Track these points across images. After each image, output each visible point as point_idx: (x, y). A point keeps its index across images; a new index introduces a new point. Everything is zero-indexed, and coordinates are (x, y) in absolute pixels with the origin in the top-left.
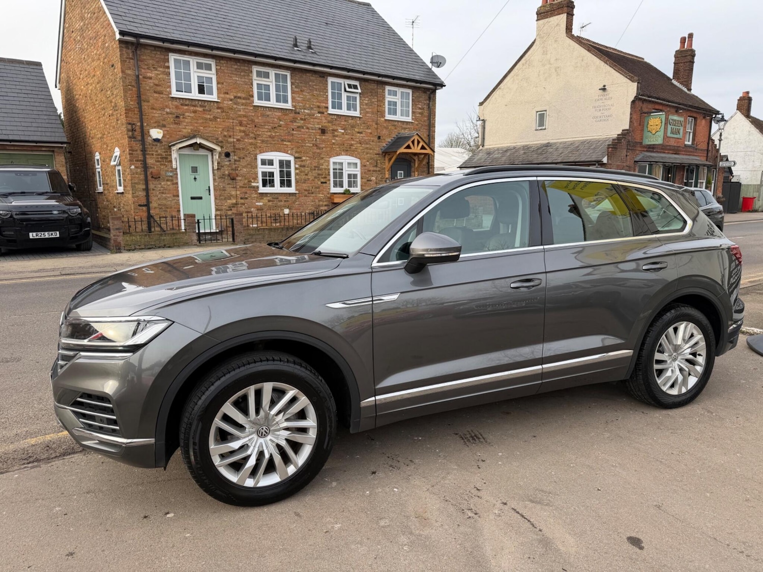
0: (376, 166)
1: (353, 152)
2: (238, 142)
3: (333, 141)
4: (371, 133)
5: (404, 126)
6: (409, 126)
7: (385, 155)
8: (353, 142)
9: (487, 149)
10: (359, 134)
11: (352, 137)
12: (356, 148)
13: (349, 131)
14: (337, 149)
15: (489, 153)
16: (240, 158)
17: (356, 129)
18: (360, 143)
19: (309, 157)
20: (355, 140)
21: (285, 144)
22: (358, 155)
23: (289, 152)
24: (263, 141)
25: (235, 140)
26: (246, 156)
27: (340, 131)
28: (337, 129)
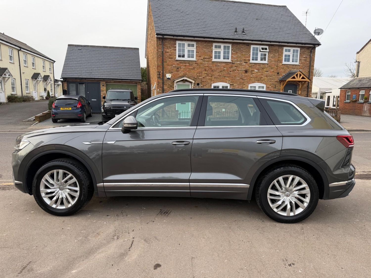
0: (275, 88)
1: (262, 81)
2: (203, 79)
3: (251, 76)
4: (273, 71)
5: (294, 67)
6: (297, 67)
7: (281, 82)
8: (262, 76)
9: (360, 78)
10: (266, 72)
11: (262, 73)
12: (264, 79)
13: (261, 71)
14: (253, 80)
15: (360, 81)
16: (204, 86)
17: (264, 70)
18: (267, 77)
19: (237, 84)
20: (264, 75)
21: (226, 79)
22: (265, 83)
23: (228, 82)
24: (215, 78)
25: (202, 78)
26: (207, 85)
27: (255, 71)
28: (254, 70)
